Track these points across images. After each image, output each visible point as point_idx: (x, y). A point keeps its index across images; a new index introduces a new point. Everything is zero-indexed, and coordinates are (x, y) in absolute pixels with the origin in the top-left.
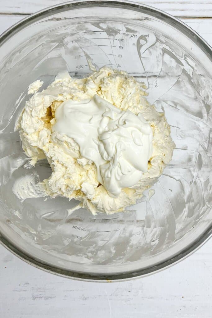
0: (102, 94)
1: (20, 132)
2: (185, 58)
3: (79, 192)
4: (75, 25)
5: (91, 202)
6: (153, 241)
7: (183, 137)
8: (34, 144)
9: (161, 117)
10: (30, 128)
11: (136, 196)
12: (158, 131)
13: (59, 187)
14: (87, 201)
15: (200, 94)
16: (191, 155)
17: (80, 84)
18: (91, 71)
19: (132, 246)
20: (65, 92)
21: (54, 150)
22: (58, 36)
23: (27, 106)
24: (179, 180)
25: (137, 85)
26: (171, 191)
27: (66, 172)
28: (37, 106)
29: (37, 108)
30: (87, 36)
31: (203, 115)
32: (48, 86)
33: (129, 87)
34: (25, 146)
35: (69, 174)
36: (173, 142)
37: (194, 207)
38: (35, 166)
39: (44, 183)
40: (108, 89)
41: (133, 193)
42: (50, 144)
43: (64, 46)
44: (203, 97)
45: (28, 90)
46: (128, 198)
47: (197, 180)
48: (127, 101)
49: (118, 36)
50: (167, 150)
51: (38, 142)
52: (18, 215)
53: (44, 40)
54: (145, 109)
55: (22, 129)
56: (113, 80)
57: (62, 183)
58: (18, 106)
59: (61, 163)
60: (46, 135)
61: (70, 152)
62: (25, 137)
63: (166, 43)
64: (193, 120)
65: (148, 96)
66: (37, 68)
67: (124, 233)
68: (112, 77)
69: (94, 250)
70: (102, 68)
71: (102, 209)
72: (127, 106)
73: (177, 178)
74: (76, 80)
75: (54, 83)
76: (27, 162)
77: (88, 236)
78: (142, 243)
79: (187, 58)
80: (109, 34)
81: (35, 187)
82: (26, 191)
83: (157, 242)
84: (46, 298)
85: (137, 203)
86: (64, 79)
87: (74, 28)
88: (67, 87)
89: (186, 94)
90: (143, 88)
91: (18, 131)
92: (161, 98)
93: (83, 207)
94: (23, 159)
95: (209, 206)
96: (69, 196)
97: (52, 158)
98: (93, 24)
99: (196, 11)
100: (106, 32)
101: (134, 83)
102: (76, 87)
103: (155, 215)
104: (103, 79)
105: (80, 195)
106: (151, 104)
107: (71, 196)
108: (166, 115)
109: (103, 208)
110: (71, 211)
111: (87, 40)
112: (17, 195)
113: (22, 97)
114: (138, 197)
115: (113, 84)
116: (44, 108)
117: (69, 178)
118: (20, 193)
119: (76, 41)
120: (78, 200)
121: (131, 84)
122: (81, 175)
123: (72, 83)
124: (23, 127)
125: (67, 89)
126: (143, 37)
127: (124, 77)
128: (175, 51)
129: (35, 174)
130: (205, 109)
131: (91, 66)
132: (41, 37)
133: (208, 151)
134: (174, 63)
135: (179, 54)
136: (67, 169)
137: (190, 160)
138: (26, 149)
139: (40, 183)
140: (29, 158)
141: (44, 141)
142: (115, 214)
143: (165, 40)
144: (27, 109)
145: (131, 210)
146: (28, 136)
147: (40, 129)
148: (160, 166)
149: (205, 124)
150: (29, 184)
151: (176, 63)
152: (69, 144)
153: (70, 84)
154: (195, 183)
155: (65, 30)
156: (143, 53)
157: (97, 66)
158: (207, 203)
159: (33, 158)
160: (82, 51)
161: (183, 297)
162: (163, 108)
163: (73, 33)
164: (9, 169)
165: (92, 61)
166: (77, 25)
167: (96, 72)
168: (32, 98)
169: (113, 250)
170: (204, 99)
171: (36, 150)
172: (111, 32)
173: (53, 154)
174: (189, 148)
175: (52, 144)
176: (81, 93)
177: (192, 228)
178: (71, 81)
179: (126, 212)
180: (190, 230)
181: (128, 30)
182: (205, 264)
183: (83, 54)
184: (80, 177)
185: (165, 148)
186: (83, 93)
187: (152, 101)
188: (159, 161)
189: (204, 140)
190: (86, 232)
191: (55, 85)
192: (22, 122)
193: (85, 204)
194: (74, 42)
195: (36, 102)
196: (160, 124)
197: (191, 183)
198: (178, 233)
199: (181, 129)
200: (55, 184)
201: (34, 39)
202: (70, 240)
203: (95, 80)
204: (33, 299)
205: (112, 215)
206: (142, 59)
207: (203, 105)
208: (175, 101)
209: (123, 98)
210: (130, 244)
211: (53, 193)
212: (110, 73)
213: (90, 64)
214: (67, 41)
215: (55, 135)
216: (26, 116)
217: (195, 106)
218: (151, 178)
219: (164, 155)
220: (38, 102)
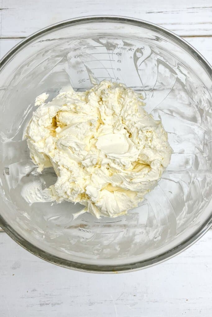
0: (103, 104)
1: (27, 140)
2: (178, 67)
3: (84, 195)
4: (77, 41)
5: (96, 205)
6: (155, 238)
7: (179, 141)
8: (40, 151)
9: (158, 125)
10: (37, 136)
11: (138, 199)
12: (156, 136)
13: (64, 190)
14: (92, 204)
15: (194, 99)
16: (188, 158)
17: (83, 96)
18: (92, 85)
19: (135, 244)
20: (69, 102)
21: (59, 156)
22: (63, 51)
23: (34, 116)
24: (178, 182)
25: (135, 96)
26: (171, 193)
27: (71, 176)
28: (44, 116)
29: (43, 117)
30: (88, 51)
31: (198, 119)
32: (53, 98)
33: (128, 97)
34: (32, 153)
35: (74, 178)
36: (171, 147)
37: (194, 204)
38: (41, 173)
39: (50, 189)
40: (109, 99)
41: (135, 196)
42: (56, 150)
43: (67, 60)
44: (196, 102)
45: (35, 102)
46: (131, 202)
47: (195, 180)
48: (126, 109)
49: (116, 51)
50: (165, 154)
51: (45, 148)
52: (26, 216)
53: (49, 55)
54: (143, 117)
55: (30, 137)
56: (113, 91)
57: (68, 186)
58: (25, 117)
59: (67, 167)
60: (52, 142)
61: (74, 156)
62: (32, 145)
63: (160, 54)
64: (188, 125)
65: (145, 106)
66: (43, 82)
67: (128, 234)
68: (112, 88)
69: (99, 248)
70: (102, 81)
71: (105, 212)
72: (126, 114)
73: (176, 180)
74: (78, 93)
75: (59, 95)
76: (34, 169)
77: (94, 237)
78: (146, 241)
79: (180, 66)
80: (108, 49)
81: (42, 193)
82: (34, 196)
83: (160, 238)
84: (53, 305)
85: (139, 206)
86: (68, 92)
87: (76, 43)
88: (71, 98)
89: (180, 101)
90: (140, 98)
91: (25, 141)
92: (158, 107)
93: (88, 211)
94: (31, 166)
95: (207, 200)
96: (75, 199)
97: (57, 163)
98: (93, 39)
99: (187, 31)
100: (105, 46)
101: (132, 93)
102: (79, 99)
103: (156, 216)
104: (103, 90)
105: (84, 199)
106: (149, 113)
107: (76, 200)
108: (163, 122)
109: (107, 211)
110: (76, 215)
111: (88, 55)
112: (26, 199)
113: (29, 109)
114: (139, 200)
115: (113, 95)
116: (49, 118)
117: (74, 182)
118: (28, 197)
119: (79, 56)
120: (83, 204)
121: (130, 94)
122: (85, 180)
123: (76, 95)
124: (30, 135)
125: (70, 100)
126: (139, 50)
127: (123, 88)
128: (169, 61)
129: (42, 180)
130: (199, 114)
131: (93, 79)
132: (47, 52)
133: (203, 152)
134: (168, 73)
135: (172, 63)
136: (72, 173)
137: (187, 162)
138: (33, 157)
139: (46, 189)
140: (36, 166)
141: (50, 148)
142: (119, 217)
143: (159, 51)
144: (34, 119)
145: (133, 213)
146: (35, 143)
147: (46, 137)
148: (159, 169)
149: (199, 127)
150: (36, 190)
151: (170, 73)
152: (74, 149)
153: (73, 96)
154: (193, 183)
155: (69, 45)
156: (139, 66)
157: (98, 80)
158: (205, 199)
159: (40, 166)
160: (84, 65)
161: (187, 300)
162: (159, 117)
163: (76, 48)
164: (18, 174)
165: (93, 75)
166: (79, 41)
167: (97, 85)
168: (39, 108)
169: (118, 248)
170: (197, 104)
171: (43, 156)
172: (110, 47)
173: (59, 159)
174: (185, 152)
175: (57, 150)
176: (83, 103)
177: (192, 222)
178: (74, 93)
179: (128, 215)
180: (190, 224)
181: (126, 44)
182: (207, 267)
183: (85, 69)
184: (84, 181)
185: (163, 152)
186: (85, 104)
187: (149, 111)
188: (159, 164)
189: (199, 143)
190: (91, 234)
191: (60, 97)
192: (30, 131)
193: (89, 208)
194: (77, 57)
195: (42, 112)
196: (158, 130)
197: (189, 183)
198: (179, 228)
199: (177, 135)
200: (61, 188)
201: (41, 53)
202: (76, 240)
203: (96, 92)
204: (40, 306)
205: (116, 218)
206: (138, 71)
207: (197, 109)
208: (171, 109)
209: (123, 107)
210: (134, 242)
211: (59, 197)
212: (110, 85)
213: (91, 78)
214: (71, 57)
215: (60, 142)
216: (34, 125)
217: (189, 112)
218: (151, 180)
219: (163, 159)
220: (44, 112)
